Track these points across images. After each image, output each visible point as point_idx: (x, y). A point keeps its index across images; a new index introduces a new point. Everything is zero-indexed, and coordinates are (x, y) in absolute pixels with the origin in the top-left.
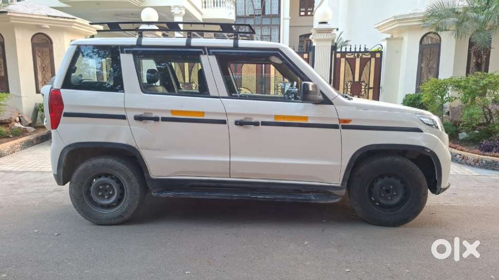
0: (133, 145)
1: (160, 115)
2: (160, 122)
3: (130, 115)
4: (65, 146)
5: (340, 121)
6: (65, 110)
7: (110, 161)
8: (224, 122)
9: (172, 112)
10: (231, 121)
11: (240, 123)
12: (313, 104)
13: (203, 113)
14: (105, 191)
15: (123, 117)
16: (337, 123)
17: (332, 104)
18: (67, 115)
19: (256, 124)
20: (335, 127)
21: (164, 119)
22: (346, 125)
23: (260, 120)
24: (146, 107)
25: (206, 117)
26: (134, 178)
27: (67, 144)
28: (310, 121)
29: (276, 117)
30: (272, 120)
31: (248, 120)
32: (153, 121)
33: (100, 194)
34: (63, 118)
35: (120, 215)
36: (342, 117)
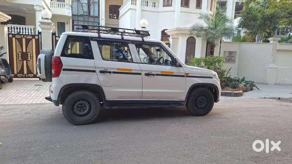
0: (99, 84)
1: (112, 71)
2: (112, 74)
3: (98, 71)
4: (63, 85)
5: (186, 74)
6: (64, 67)
7: (86, 93)
8: (140, 74)
9: (118, 69)
10: (143, 73)
11: (147, 75)
12: (175, 67)
13: (131, 70)
14: (82, 107)
15: (94, 71)
16: (184, 75)
17: (182, 67)
18: (64, 70)
19: (153, 75)
20: (183, 76)
21: (114, 72)
22: (187, 75)
23: (155, 73)
24: (105, 67)
25: (133, 72)
26: (97, 100)
27: (65, 84)
28: (174, 74)
29: (162, 72)
30: (160, 73)
31: (150, 73)
32: (108, 73)
33: (79, 109)
34: (62, 71)
35: (90, 119)
36: (186, 72)
